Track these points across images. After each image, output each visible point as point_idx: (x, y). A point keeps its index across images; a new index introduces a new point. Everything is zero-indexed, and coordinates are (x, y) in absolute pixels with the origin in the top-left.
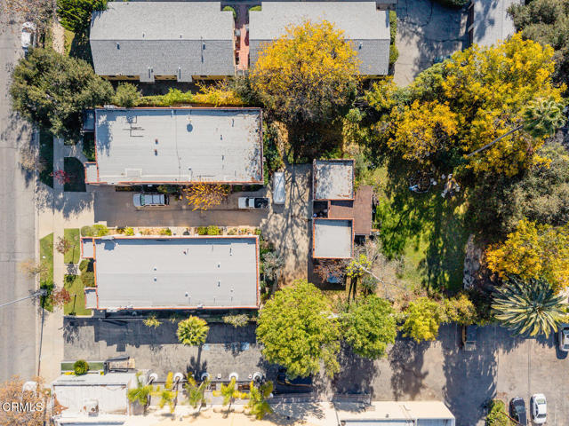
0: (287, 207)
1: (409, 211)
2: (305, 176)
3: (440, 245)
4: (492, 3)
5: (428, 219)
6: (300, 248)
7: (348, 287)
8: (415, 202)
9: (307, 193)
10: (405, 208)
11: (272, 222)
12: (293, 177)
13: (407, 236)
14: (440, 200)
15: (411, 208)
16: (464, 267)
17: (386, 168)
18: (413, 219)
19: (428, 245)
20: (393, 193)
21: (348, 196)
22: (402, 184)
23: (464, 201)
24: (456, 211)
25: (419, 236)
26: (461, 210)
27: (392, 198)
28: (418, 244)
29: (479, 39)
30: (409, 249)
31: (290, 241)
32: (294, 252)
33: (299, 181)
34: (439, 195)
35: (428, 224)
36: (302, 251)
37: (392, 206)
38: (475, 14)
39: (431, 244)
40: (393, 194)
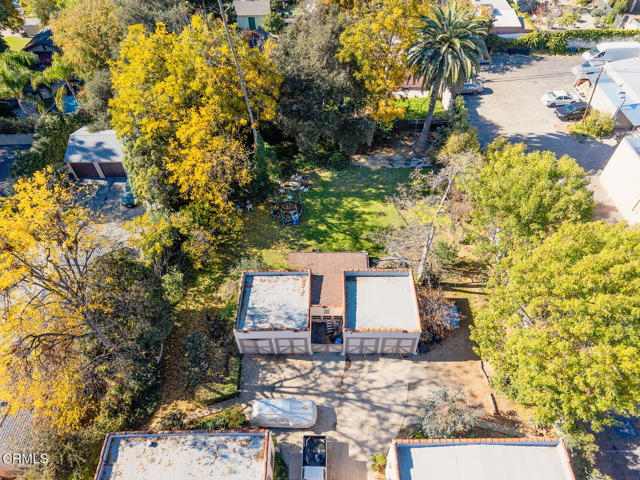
0: (321, 401)
1: (327, 224)
2: (264, 368)
3: (374, 191)
4: (78, 144)
5: (338, 204)
6: (401, 377)
7: (461, 296)
8: (315, 217)
9: (297, 363)
10: (323, 228)
11: (354, 432)
12: (263, 389)
13: (364, 225)
14: (312, 195)
15: (323, 221)
16: (401, 169)
17: (264, 251)
18: (339, 219)
19: (375, 203)
20: (301, 242)
21: (304, 281)
22: (288, 233)
23: (314, 173)
24: (328, 179)
25: (364, 213)
26: (326, 175)
27: (309, 243)
28: (375, 213)
29: (114, 154)
30: (383, 222)
31: (391, 396)
32: (412, 387)
33: (272, 379)
34: (305, 195)
35: (345, 203)
36: (407, 371)
37: (321, 242)
38: (84, 161)
39: (374, 200)
40: (304, 241)
